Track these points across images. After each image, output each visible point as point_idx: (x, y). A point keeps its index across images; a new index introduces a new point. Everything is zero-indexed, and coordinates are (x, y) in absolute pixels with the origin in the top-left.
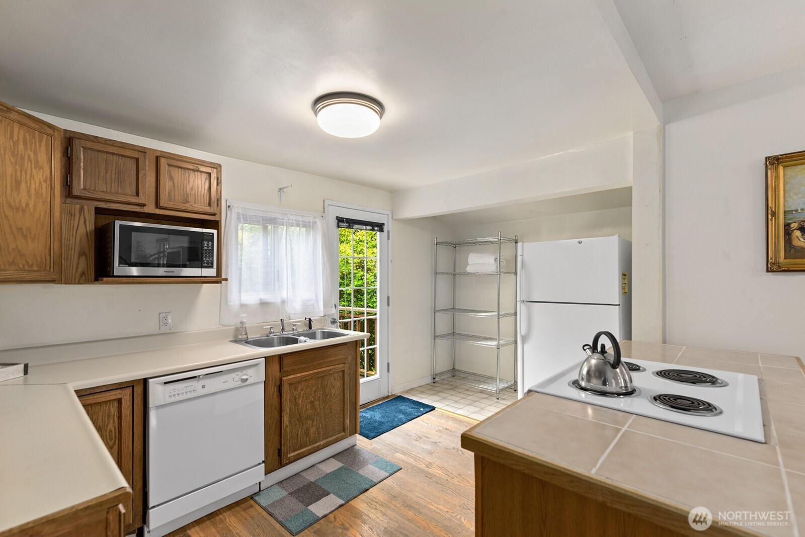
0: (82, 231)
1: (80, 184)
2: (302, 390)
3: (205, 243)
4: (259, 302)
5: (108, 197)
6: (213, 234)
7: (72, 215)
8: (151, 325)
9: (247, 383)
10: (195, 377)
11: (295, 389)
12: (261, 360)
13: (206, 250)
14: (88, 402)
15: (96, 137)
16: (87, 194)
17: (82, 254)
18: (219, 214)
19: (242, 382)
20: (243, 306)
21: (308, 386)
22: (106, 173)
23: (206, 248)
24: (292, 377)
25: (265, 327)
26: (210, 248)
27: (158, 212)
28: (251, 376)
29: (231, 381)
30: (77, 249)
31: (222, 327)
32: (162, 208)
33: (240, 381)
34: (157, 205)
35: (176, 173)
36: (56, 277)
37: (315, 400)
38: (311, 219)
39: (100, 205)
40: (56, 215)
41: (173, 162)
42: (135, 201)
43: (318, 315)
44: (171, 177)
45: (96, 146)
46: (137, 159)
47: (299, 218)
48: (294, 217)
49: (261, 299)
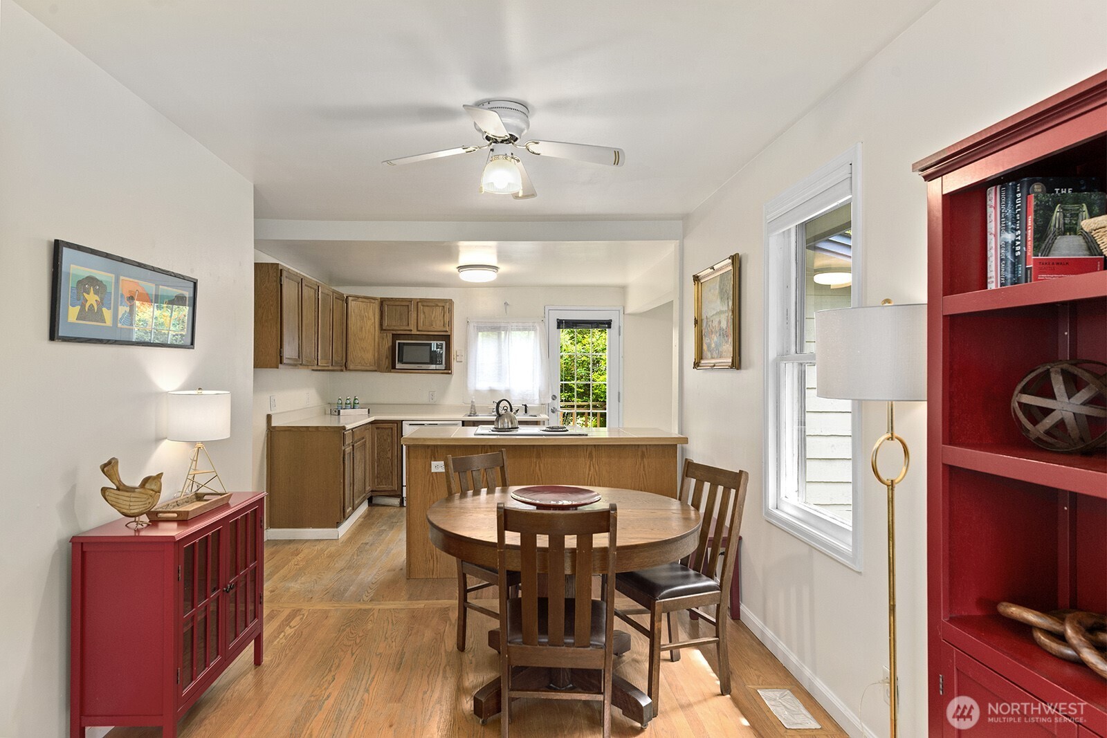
0: (387, 346)
1: (385, 323)
4: (489, 389)
5: (396, 328)
6: (442, 344)
7: (383, 339)
8: (425, 399)
14: (378, 427)
15: (392, 298)
16: (388, 328)
17: (387, 358)
18: (449, 332)
20: (477, 391)
22: (396, 316)
27: (418, 333)
30: (385, 355)
32: (419, 331)
34: (418, 330)
35: (426, 309)
36: (376, 369)
38: (531, 324)
39: (394, 332)
40: (377, 340)
41: (425, 304)
42: (408, 329)
43: (534, 402)
44: (424, 313)
45: (392, 303)
46: (408, 306)
47: (520, 324)
48: (515, 324)
49: (490, 387)
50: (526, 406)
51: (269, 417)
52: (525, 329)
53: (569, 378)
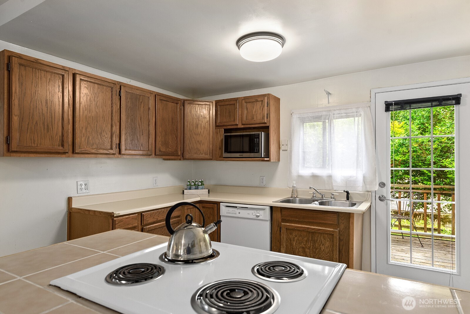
0: (220, 139)
1: (219, 121)
2: (296, 236)
3: (256, 139)
5: (226, 124)
6: (259, 134)
7: (217, 133)
9: (258, 218)
10: (237, 207)
11: (291, 234)
12: (267, 207)
13: (256, 143)
14: (204, 206)
15: (223, 100)
16: (221, 124)
18: (268, 123)
19: (256, 216)
20: (300, 177)
21: (301, 235)
22: (226, 114)
23: (256, 142)
24: (288, 224)
25: (310, 192)
26: (258, 142)
28: (261, 215)
29: (251, 214)
30: (219, 147)
31: (288, 188)
33: (255, 216)
34: (242, 124)
35: (249, 105)
36: (211, 158)
37: (306, 247)
38: (354, 110)
39: (225, 128)
40: (211, 134)
41: (248, 101)
42: (234, 123)
43: (358, 189)
44: (247, 109)
45: (223, 103)
46: (234, 104)
47: (342, 111)
48: (338, 112)
49: (313, 173)
50: (348, 193)
51: (70, 200)
52: (347, 117)
53: (420, 164)
